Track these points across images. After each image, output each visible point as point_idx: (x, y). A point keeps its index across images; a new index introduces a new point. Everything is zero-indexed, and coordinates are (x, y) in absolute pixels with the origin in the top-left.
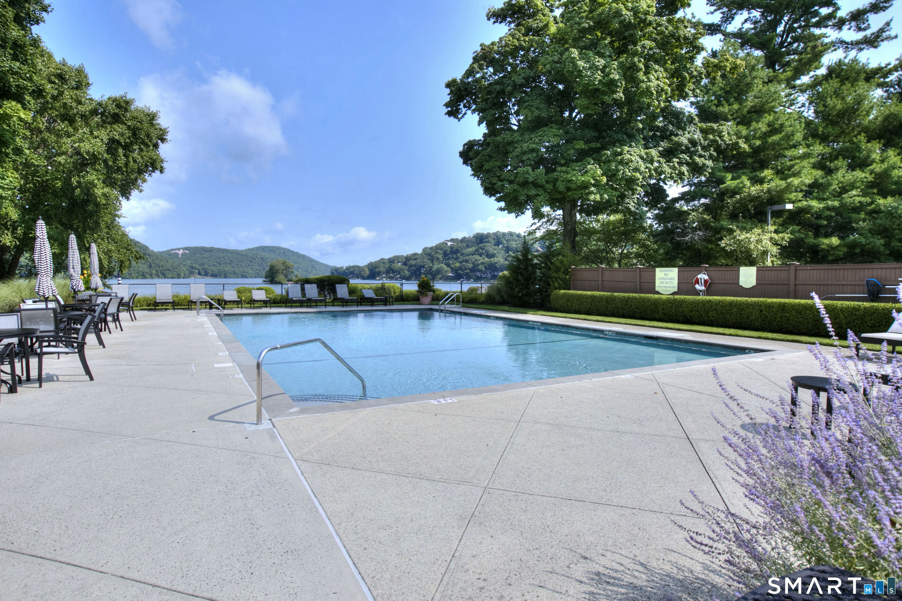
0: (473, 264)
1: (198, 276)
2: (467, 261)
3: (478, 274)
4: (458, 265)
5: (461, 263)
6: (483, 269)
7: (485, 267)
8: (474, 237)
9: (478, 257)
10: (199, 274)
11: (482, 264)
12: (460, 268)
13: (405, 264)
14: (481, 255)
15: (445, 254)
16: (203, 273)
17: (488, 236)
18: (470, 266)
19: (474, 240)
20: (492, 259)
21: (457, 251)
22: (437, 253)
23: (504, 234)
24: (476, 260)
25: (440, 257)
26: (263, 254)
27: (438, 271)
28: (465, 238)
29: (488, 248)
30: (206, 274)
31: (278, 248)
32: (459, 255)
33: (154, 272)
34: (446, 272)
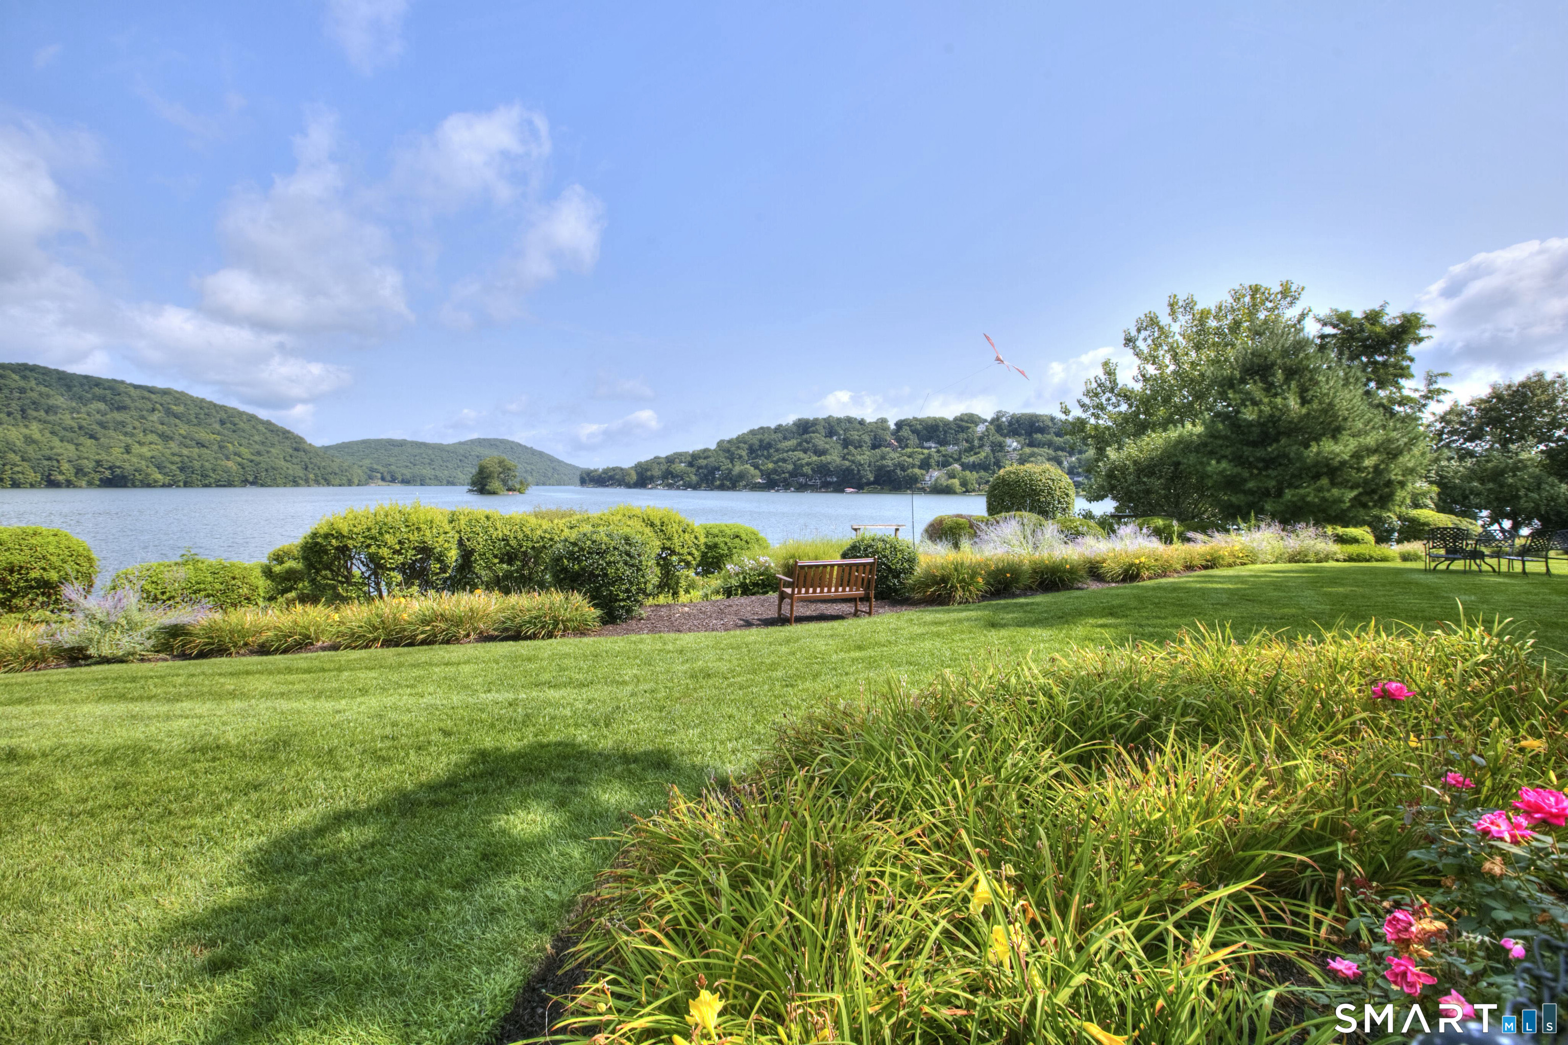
0: (794, 464)
1: (380, 482)
2: (784, 460)
3: (802, 480)
4: (771, 466)
5: (776, 462)
7: (812, 469)
8: (795, 424)
9: (801, 455)
10: (383, 479)
11: (808, 464)
12: (775, 471)
13: (691, 464)
14: (805, 451)
15: (751, 450)
16: (388, 478)
17: (815, 422)
18: (790, 467)
19: (794, 429)
20: (823, 458)
21: (769, 446)
22: (738, 448)
23: (839, 421)
24: (799, 459)
25: (744, 453)
26: (479, 450)
27: (741, 476)
28: (780, 426)
29: (816, 441)
30: (393, 480)
31: (503, 442)
32: (772, 451)
33: (312, 476)
34: (753, 476)
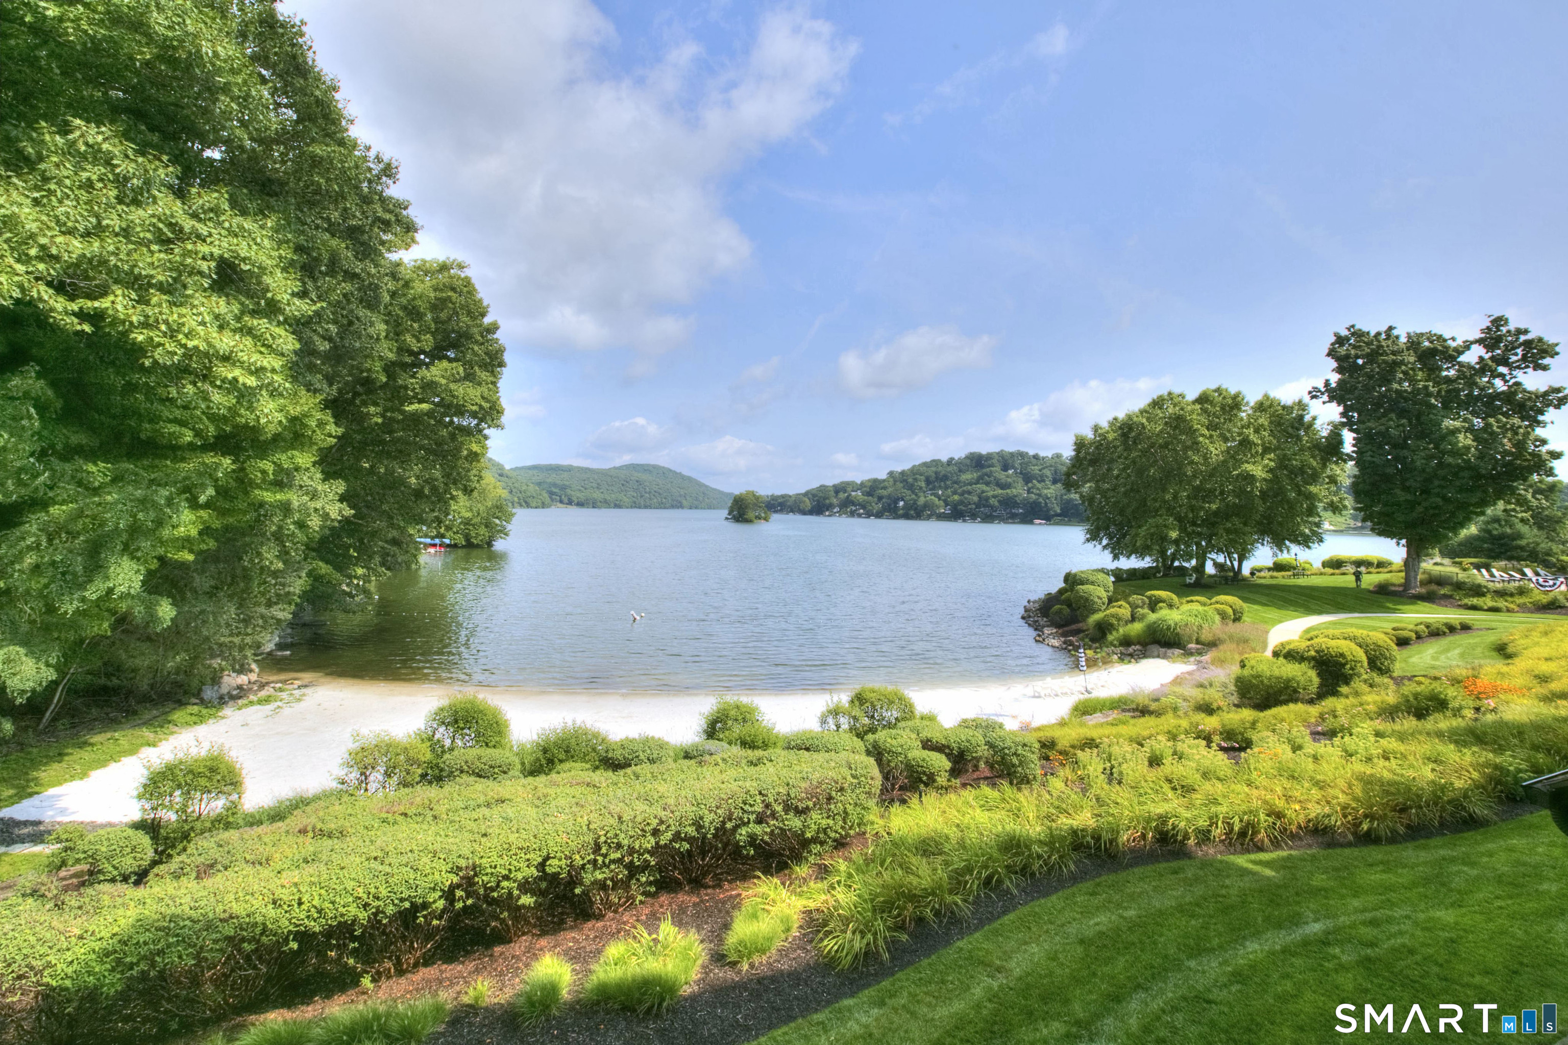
0: (980, 497)
1: (559, 505)
2: (969, 493)
3: (987, 510)
4: (956, 497)
5: (962, 494)
6: (996, 504)
7: (999, 501)
8: (967, 457)
9: (984, 488)
10: (561, 502)
11: (994, 497)
12: (961, 502)
13: (869, 494)
14: (987, 484)
15: (928, 481)
16: (566, 500)
17: (989, 457)
18: (976, 499)
19: (968, 462)
20: (1008, 491)
21: (945, 478)
22: (916, 480)
23: (1012, 455)
24: (983, 492)
25: (923, 484)
26: (643, 477)
27: (926, 506)
28: (952, 459)
29: (996, 474)
30: (570, 503)
31: (655, 467)
32: (948, 483)
34: (938, 507)
